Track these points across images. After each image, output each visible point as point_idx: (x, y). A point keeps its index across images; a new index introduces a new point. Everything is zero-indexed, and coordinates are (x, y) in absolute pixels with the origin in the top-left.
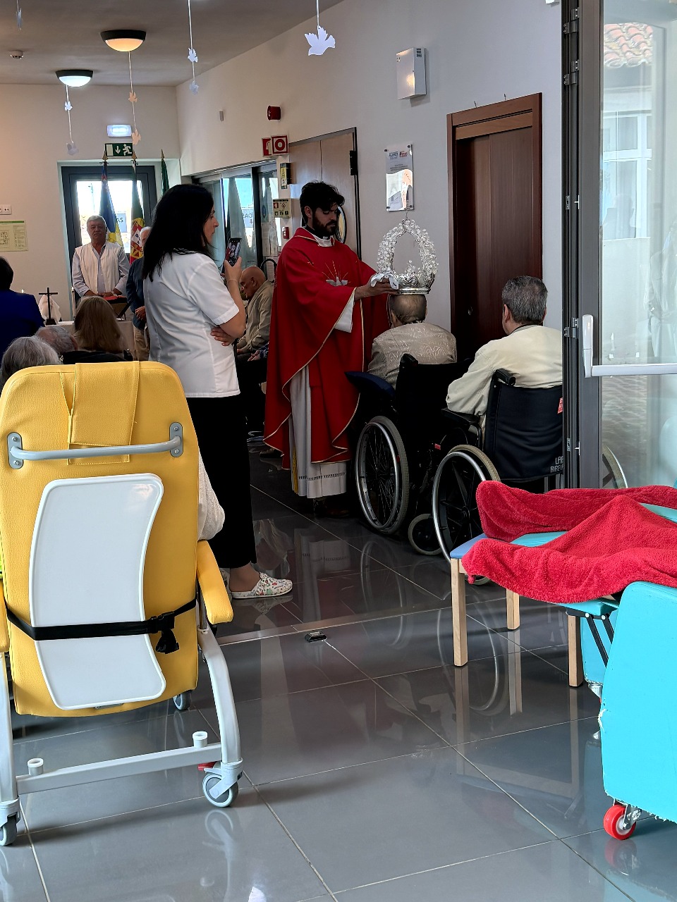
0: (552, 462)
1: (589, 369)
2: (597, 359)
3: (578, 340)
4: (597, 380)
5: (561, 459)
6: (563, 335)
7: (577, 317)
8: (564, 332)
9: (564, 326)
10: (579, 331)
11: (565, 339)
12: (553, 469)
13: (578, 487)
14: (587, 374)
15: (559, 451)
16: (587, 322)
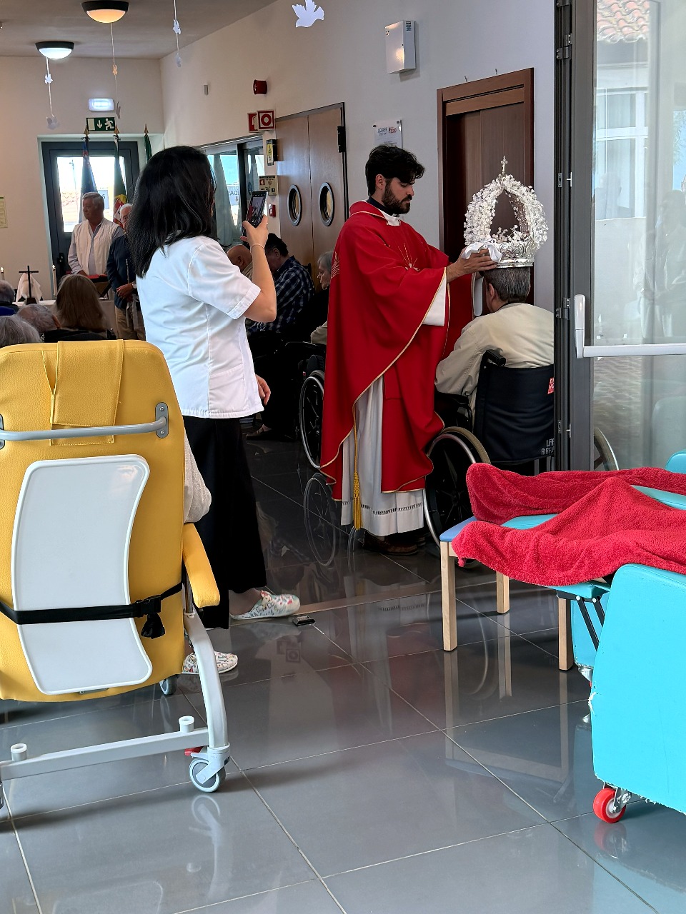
0: (543, 444)
1: (582, 350)
2: (589, 341)
3: (569, 321)
4: (588, 360)
5: (553, 441)
6: (555, 316)
7: (569, 297)
8: (555, 313)
9: (556, 307)
10: (571, 312)
11: (556, 319)
12: (544, 451)
13: (569, 469)
14: (579, 355)
15: (550, 432)
16: (579, 302)
